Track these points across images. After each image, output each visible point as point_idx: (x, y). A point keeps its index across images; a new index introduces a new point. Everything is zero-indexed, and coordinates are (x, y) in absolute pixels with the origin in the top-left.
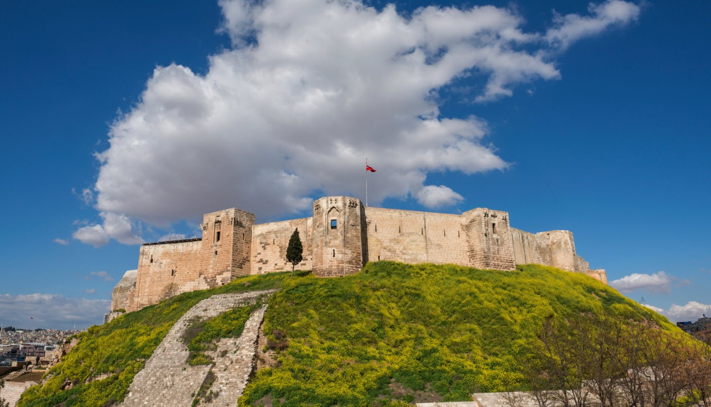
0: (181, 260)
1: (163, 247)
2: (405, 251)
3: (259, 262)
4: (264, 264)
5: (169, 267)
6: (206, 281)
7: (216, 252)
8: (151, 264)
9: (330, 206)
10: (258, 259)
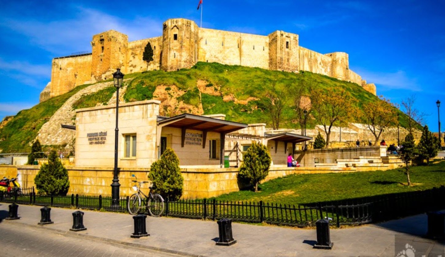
0: (80, 68)
1: (67, 60)
2: (225, 58)
3: (131, 66)
4: (134, 67)
5: (72, 73)
6: (96, 78)
7: (101, 60)
8: (60, 71)
9: (173, 25)
10: (130, 64)
